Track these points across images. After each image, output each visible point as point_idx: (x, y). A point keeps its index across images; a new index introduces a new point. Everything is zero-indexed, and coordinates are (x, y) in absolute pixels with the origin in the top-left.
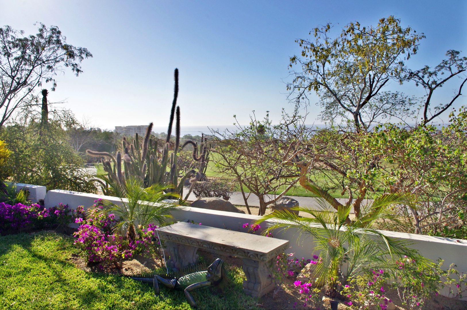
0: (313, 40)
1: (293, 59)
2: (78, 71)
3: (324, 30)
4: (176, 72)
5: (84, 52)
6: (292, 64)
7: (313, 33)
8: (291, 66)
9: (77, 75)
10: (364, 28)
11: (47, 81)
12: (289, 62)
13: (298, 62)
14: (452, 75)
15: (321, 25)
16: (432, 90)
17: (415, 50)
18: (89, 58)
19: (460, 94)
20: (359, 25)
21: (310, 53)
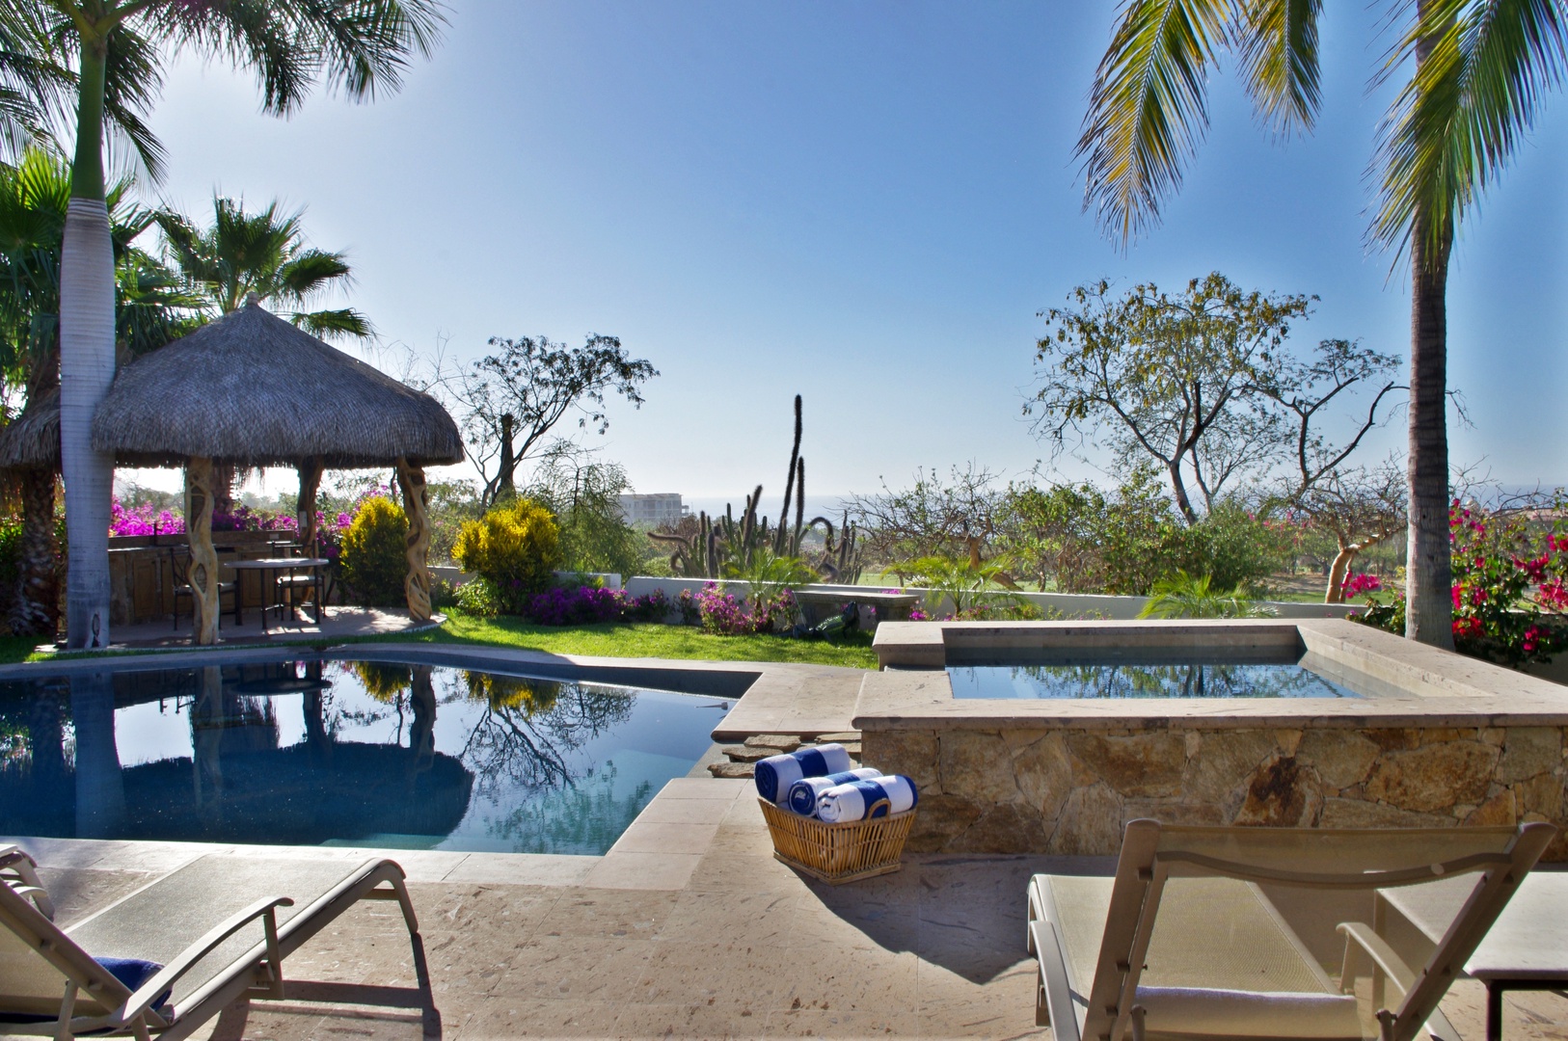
0: (1076, 308)
1: (1045, 344)
2: (638, 399)
3: (1097, 291)
4: (798, 401)
5: (643, 367)
6: (1044, 354)
7: (1074, 296)
8: (1041, 357)
9: (638, 407)
10: (1164, 296)
11: (596, 418)
12: (1037, 350)
13: (1055, 349)
14: (1339, 388)
15: (1091, 282)
16: (1306, 417)
17: (1284, 331)
18: (655, 377)
19: (1371, 423)
20: (1155, 289)
21: (1076, 335)
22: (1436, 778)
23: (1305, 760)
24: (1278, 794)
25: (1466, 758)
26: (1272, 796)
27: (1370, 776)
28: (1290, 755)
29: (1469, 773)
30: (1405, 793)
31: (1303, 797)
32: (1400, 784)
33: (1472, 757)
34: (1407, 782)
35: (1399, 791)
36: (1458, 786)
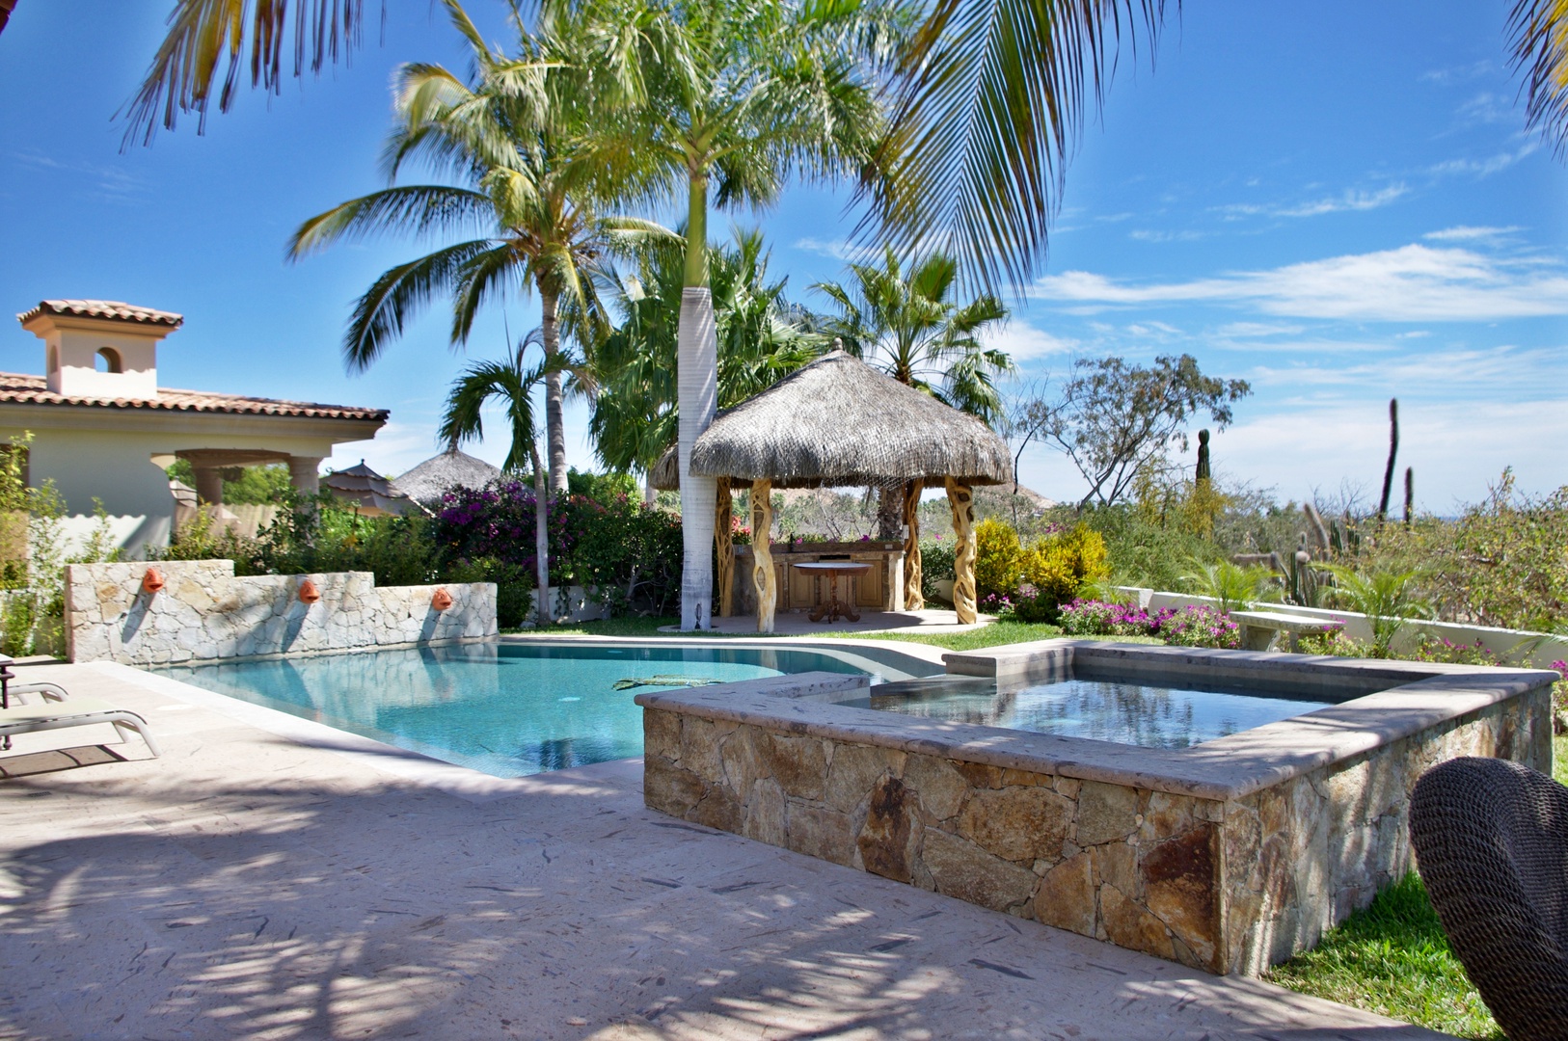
4: (1394, 405)
22: (1017, 826)
23: (909, 784)
24: (891, 815)
25: (1042, 808)
26: (887, 816)
27: (960, 811)
28: (899, 777)
29: (1046, 825)
30: (990, 836)
31: (909, 821)
32: (985, 825)
33: (1048, 808)
34: (991, 824)
35: (984, 832)
36: (1036, 838)
